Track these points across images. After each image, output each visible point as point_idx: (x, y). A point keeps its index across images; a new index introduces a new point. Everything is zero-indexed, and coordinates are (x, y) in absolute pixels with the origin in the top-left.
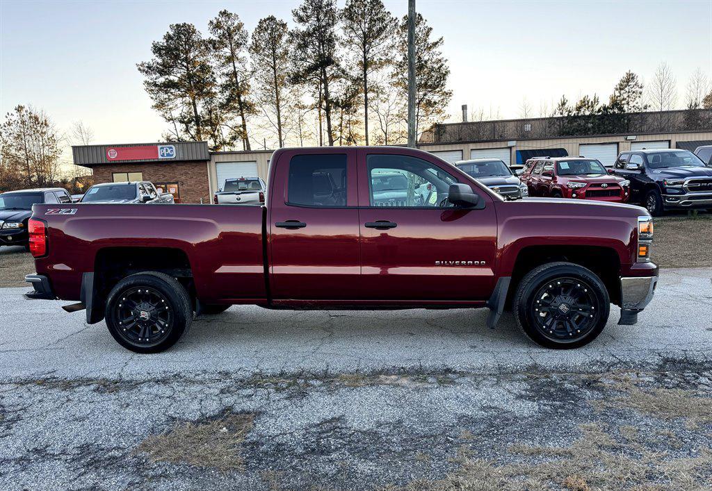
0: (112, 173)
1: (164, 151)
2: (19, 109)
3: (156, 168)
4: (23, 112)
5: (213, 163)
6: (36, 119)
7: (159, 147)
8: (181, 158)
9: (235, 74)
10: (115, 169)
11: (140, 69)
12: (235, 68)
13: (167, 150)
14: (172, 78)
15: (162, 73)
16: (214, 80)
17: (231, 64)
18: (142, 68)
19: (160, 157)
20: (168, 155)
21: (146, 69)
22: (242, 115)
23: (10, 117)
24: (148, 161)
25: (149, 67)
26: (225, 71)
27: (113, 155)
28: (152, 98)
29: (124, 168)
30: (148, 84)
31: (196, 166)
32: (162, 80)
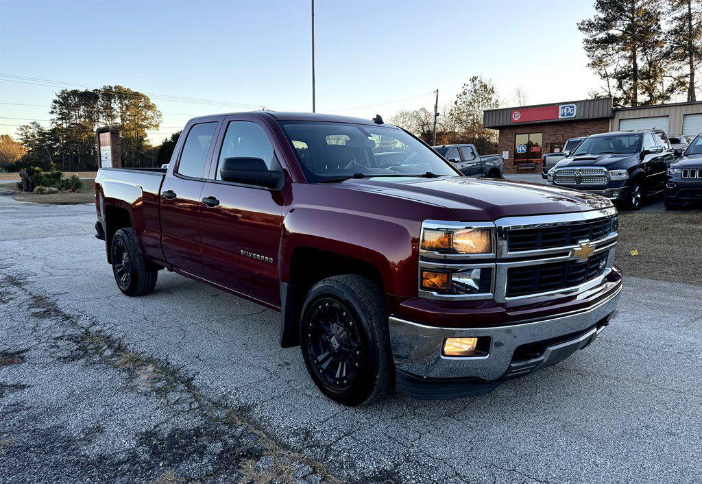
0: (515, 135)
1: (565, 110)
2: (474, 79)
3: (557, 128)
4: (477, 82)
5: (616, 121)
6: (485, 87)
7: (561, 107)
8: (581, 116)
9: (689, 17)
10: (518, 131)
11: (580, 28)
12: (690, 9)
13: (568, 110)
14: (613, 32)
15: (603, 28)
16: (659, 28)
17: (686, 6)
18: (582, 27)
19: (560, 117)
20: (569, 114)
21: (587, 27)
22: (691, 63)
23: (465, 87)
24: (548, 121)
25: (590, 24)
26: (678, 15)
27: (517, 117)
28: (589, 56)
29: (526, 130)
30: (587, 41)
31: (597, 125)
32: (603, 35)
